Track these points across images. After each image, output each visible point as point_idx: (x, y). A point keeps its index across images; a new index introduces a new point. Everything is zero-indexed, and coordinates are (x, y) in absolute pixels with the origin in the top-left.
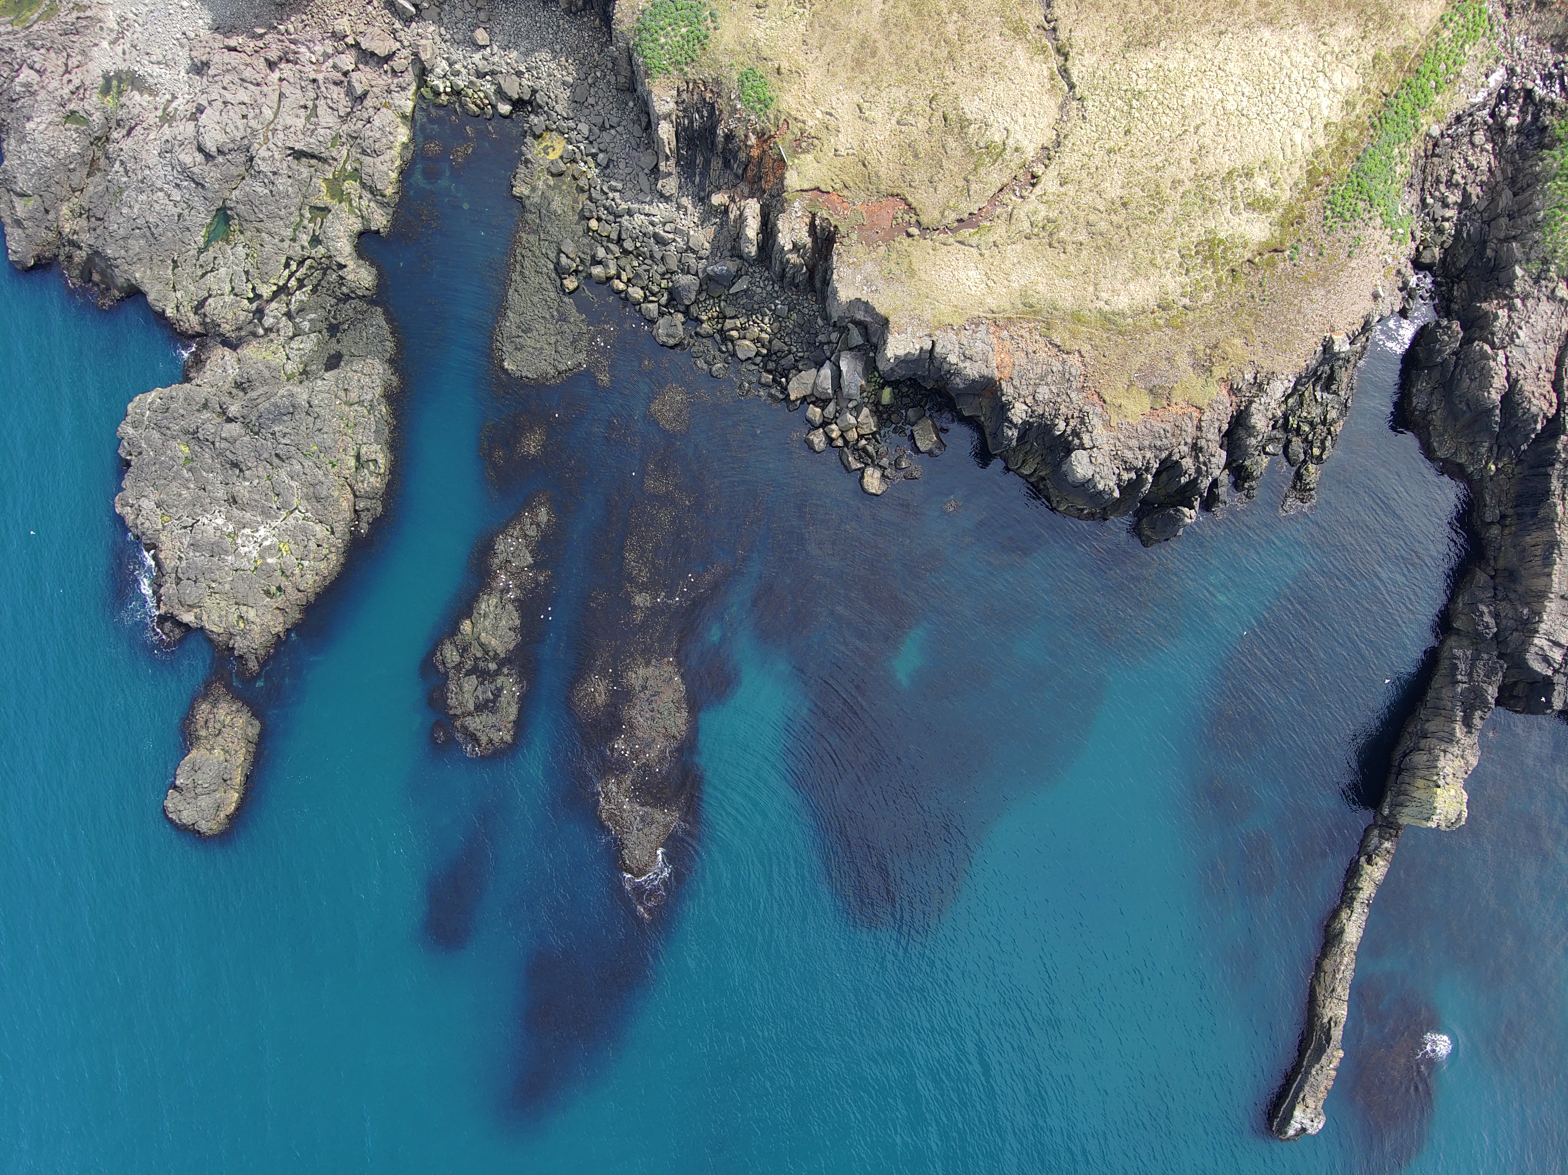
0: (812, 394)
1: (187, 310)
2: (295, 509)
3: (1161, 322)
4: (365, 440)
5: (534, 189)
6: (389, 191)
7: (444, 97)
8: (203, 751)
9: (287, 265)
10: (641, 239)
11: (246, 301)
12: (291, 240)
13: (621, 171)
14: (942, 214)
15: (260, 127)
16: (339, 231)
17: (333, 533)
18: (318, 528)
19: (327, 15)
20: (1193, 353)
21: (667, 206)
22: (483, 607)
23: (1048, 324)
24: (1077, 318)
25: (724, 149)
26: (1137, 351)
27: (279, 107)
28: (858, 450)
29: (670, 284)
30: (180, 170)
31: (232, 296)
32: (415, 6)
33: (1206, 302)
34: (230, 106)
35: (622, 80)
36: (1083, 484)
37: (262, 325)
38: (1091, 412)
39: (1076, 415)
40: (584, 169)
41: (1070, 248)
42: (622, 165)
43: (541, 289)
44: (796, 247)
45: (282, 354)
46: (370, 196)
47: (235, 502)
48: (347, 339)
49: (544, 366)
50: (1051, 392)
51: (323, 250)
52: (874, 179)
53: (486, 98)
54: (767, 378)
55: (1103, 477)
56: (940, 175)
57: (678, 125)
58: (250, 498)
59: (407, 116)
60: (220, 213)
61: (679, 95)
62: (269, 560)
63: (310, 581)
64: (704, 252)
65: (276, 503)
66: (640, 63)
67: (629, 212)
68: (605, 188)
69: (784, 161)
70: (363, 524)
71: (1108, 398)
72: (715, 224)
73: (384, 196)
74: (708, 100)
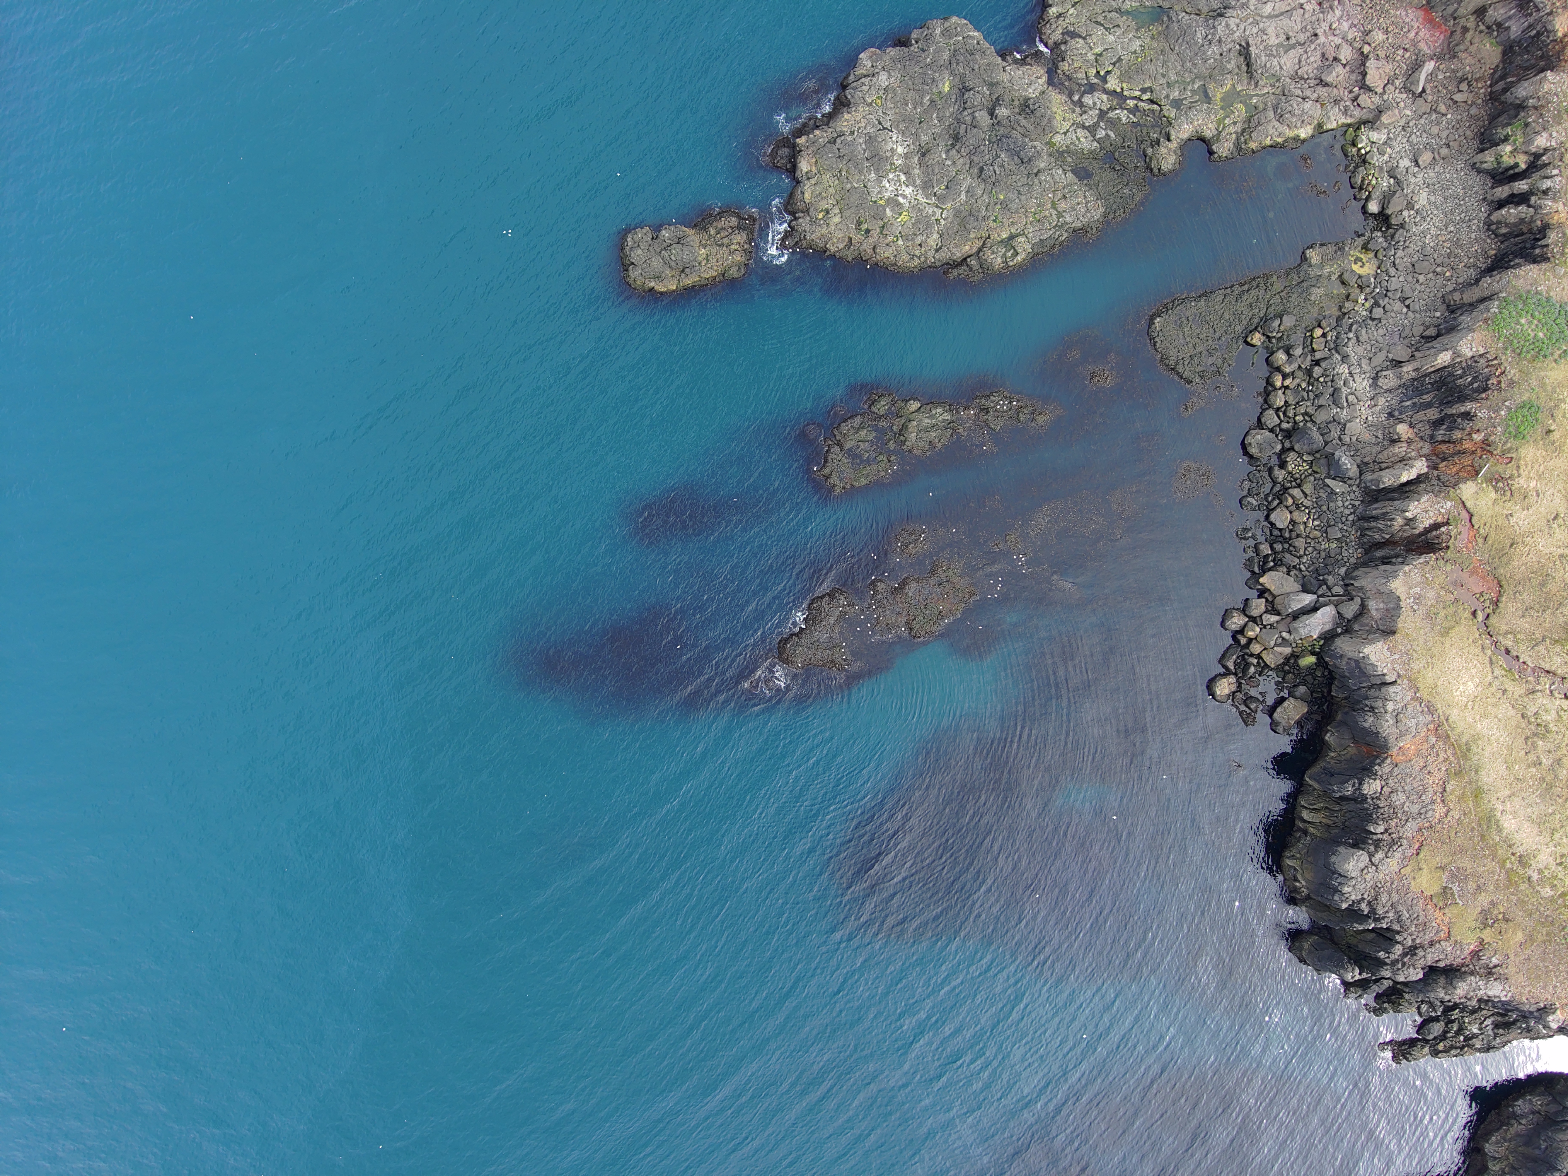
0: (1274, 597)
1: (1063, 23)
2: (941, 208)
3: (1508, 865)
4: (1030, 236)
5: (1321, 266)
6: (1253, 145)
7: (1354, 150)
8: (697, 239)
9: (1144, 91)
10: (1327, 380)
11: (1095, 72)
12: (1168, 83)
13: (1375, 333)
14: (1507, 633)
15: (1252, 8)
16: (1198, 120)
17: (937, 251)
18: (936, 236)
19: (1378, 20)
20: (1493, 904)
21: (1368, 389)
22: (938, 410)
23: (1460, 772)
24: (1478, 793)
25: (1452, 415)
26: (1474, 857)
27: (1277, 16)
28: (1243, 659)
29: (1301, 424)
31: (1093, 57)
32: (1424, 90)
33: (1542, 893)
35: (1457, 296)
36: (1334, 872)
37: (1082, 96)
38: (1403, 848)
39: (1394, 836)
40: (1360, 301)
41: (1532, 757)
42: (1381, 332)
43: (1238, 316)
44: (1409, 521)
45: (1066, 126)
46: (1239, 130)
47: (924, 155)
48: (1108, 175)
49: (1173, 353)
50: (1403, 805)
51: (1173, 115)
52: (1505, 559)
53: (1374, 187)
54: (1265, 549)
55: (1354, 886)
56: (1536, 614)
57: (1452, 366)
58: (932, 165)
59: (1322, 127)
60: (1159, 10)
61: (1481, 356)
62: (888, 210)
63: (886, 254)
64: (1348, 439)
65: (940, 189)
66: (1492, 310)
67: (1345, 358)
68: (1354, 327)
69: (1477, 474)
70: (955, 272)
71: (1422, 855)
72: (1376, 437)
73: (1246, 143)
74: (1490, 382)
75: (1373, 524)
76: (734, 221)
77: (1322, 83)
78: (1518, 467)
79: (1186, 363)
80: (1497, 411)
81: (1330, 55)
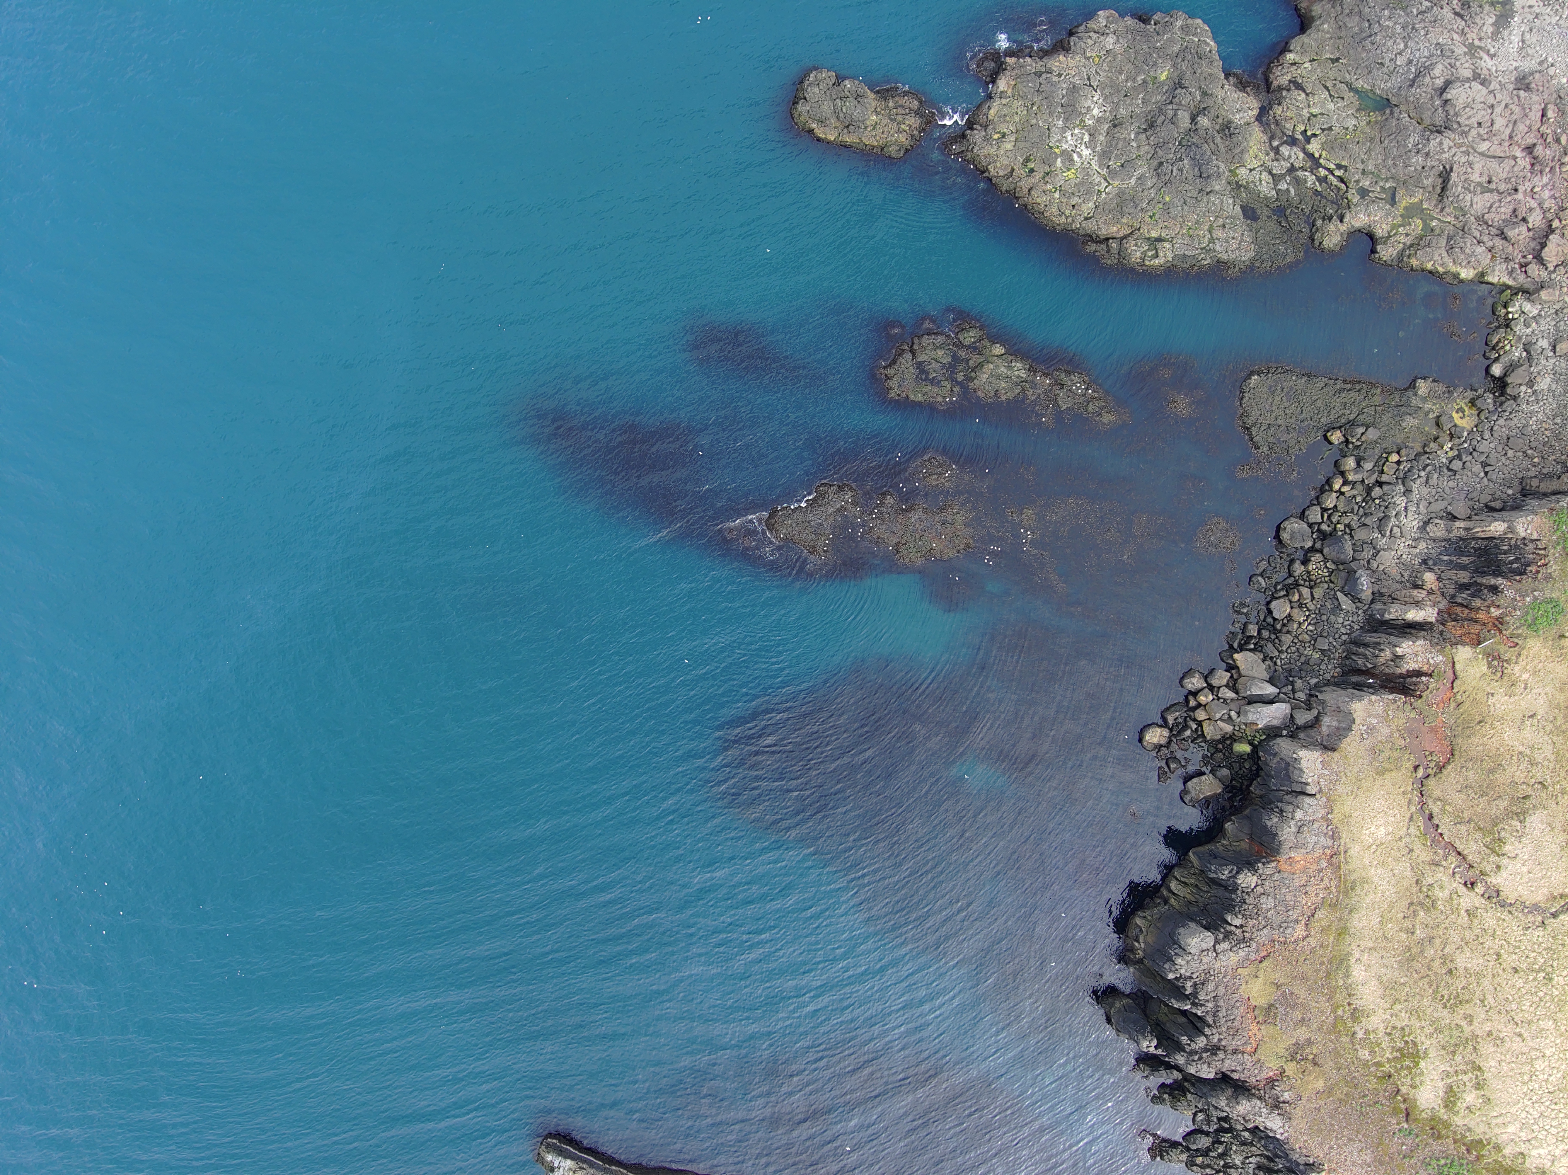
0: (1240, 676)
1: (1294, 72)
2: (1108, 182)
3: (1340, 1012)
4: (1176, 246)
5: (1424, 399)
6: (1414, 262)
7: (1504, 311)
8: (874, 104)
9: (1339, 166)
10: (1382, 504)
11: (1303, 128)
12: (1364, 170)
13: (1445, 483)
14: (1438, 799)
15: (1470, 139)
16: (1375, 216)
17: (1086, 219)
18: (1091, 205)
20: (1309, 1042)
21: (1415, 529)
22: (1017, 365)
23: (1335, 905)
24: (1343, 932)
25: (1481, 585)
26: (1311, 990)
27: (1489, 157)
28: (1185, 720)
29: (1340, 533)
30: (1427, 64)
31: (1308, 115)
33: (1360, 1053)
34: (1490, 111)
35: (1535, 483)
36: (1175, 943)
37: (1281, 144)
38: (1250, 949)
39: (1246, 934)
40: (1445, 447)
41: (1408, 924)
42: (1451, 484)
43: (1329, 409)
44: (1397, 658)
45: (1255, 164)
46: (1408, 243)
47: (1115, 126)
48: (1272, 226)
49: (1255, 414)
50: (1269, 910)
51: (1355, 201)
52: (1468, 732)
53: (1505, 352)
54: (1253, 630)
55: (1188, 962)
56: (1473, 795)
57: (1502, 539)
58: (1118, 139)
59: (1484, 277)
60: (1385, 102)
61: (1532, 541)
62: (1059, 160)
63: (1039, 199)
64: (1375, 566)
65: (1114, 164)
66: (1561, 503)
67: (1408, 492)
68: (1429, 468)
69: (1479, 643)
70: (1094, 247)
71: (1264, 964)
72: (1402, 576)
73: (1409, 257)
74: (1529, 568)
75: (1361, 650)
76: (915, 104)
77: (1502, 235)
78: (1519, 655)
79: (1262, 428)
80: (1523, 596)
81: (1521, 214)
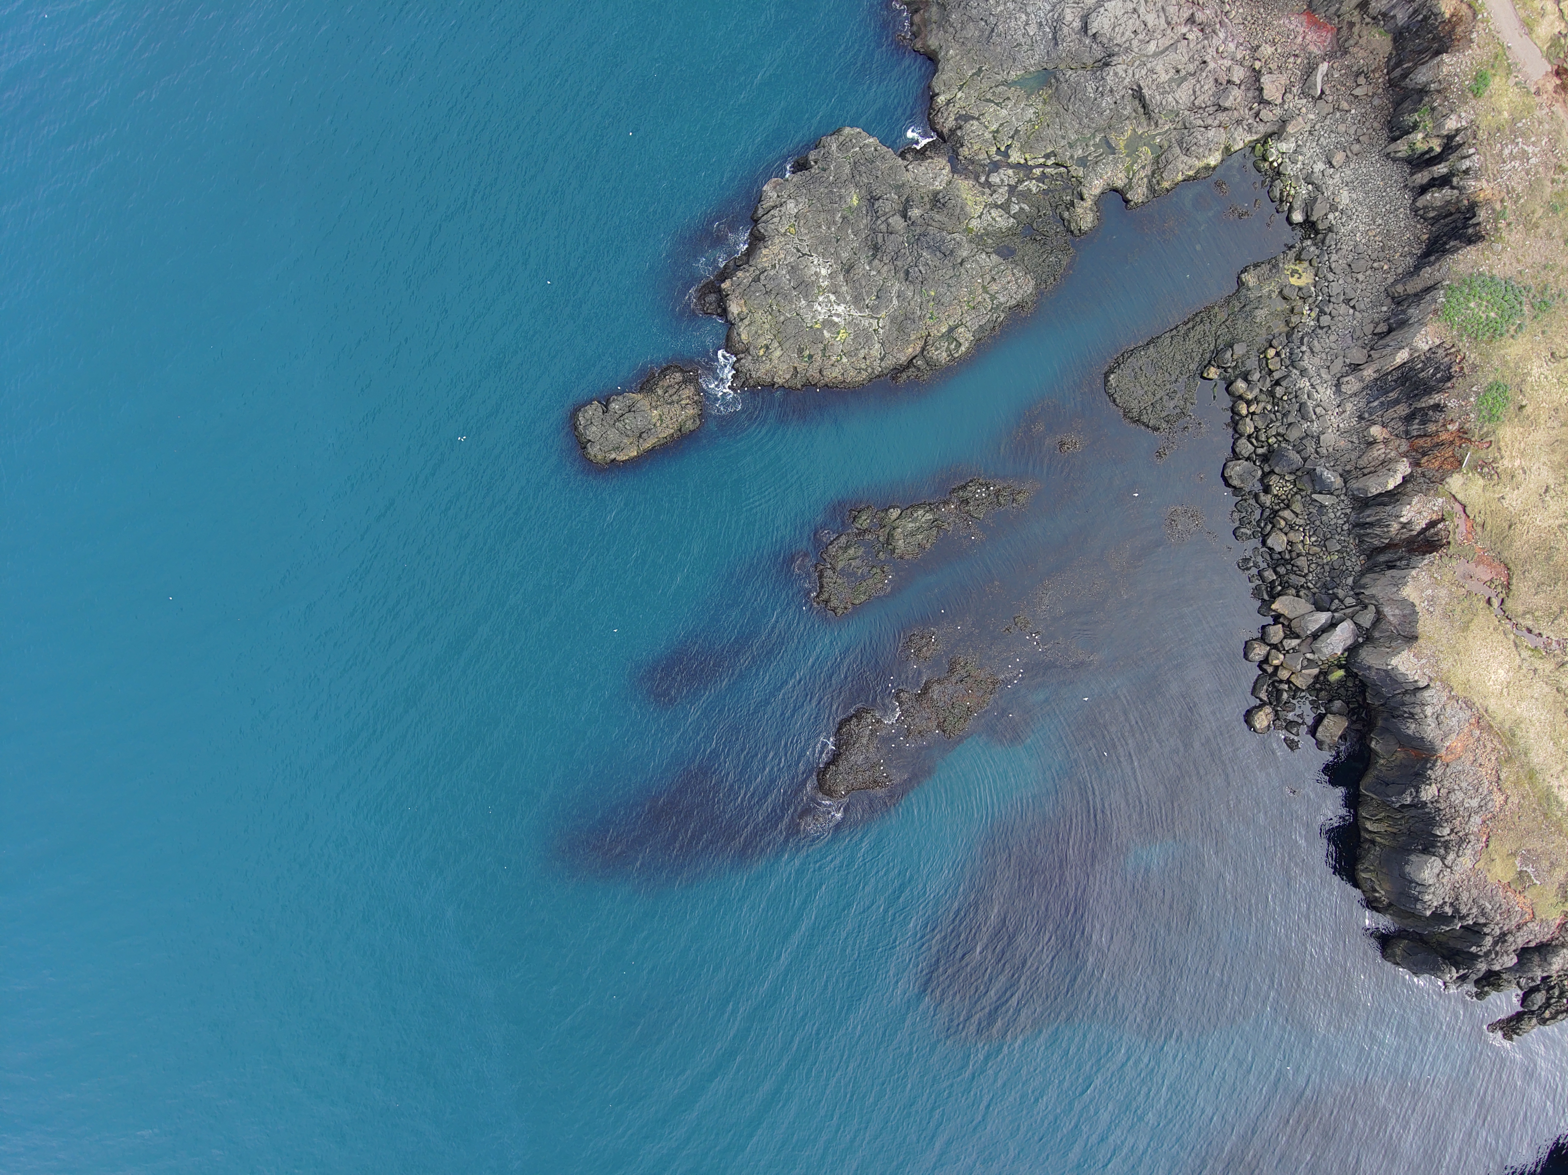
0: (1290, 620)
1: (953, 109)
2: (876, 318)
4: (968, 324)
5: (1259, 287)
6: (1166, 185)
7: (1267, 164)
8: (646, 402)
9: (1047, 156)
10: (1290, 397)
11: (995, 149)
12: (1069, 143)
13: (1327, 341)
14: (1525, 613)
15: (1136, 50)
16: (1107, 173)
17: (882, 359)
18: (877, 346)
19: (1263, 33)
21: (1333, 397)
22: (919, 513)
23: (1510, 758)
24: (1531, 775)
25: (1423, 409)
26: (1541, 837)
27: (1162, 52)
28: (1274, 687)
29: (1276, 446)
30: (1055, 17)
31: (991, 135)
32: (1322, 92)
34: (1136, 16)
35: (1400, 288)
36: (1411, 881)
37: (988, 176)
38: (1472, 844)
39: (1461, 834)
40: (1305, 312)
42: (1333, 338)
43: (1189, 354)
44: (1404, 526)
45: (979, 209)
46: (1149, 173)
47: (848, 271)
48: (1031, 248)
49: (1134, 404)
50: (1463, 802)
51: (1081, 174)
52: (1506, 542)
53: (1294, 197)
54: (1270, 575)
55: (1434, 893)
56: (1549, 588)
57: (1412, 360)
58: (858, 280)
59: (1230, 150)
60: (1044, 72)
61: (1438, 346)
62: (825, 332)
63: (833, 374)
64: (1325, 451)
65: (870, 300)
66: (1439, 301)
67: (1303, 372)
68: (1306, 339)
69: (1461, 464)
70: (904, 376)
71: (1491, 847)
72: (1352, 442)
73: (1158, 183)
74: (1452, 370)
75: (1368, 531)
76: (678, 376)
77: (1220, 108)
78: (1499, 449)
79: (1149, 412)
80: (1466, 398)
81: (1223, 79)
